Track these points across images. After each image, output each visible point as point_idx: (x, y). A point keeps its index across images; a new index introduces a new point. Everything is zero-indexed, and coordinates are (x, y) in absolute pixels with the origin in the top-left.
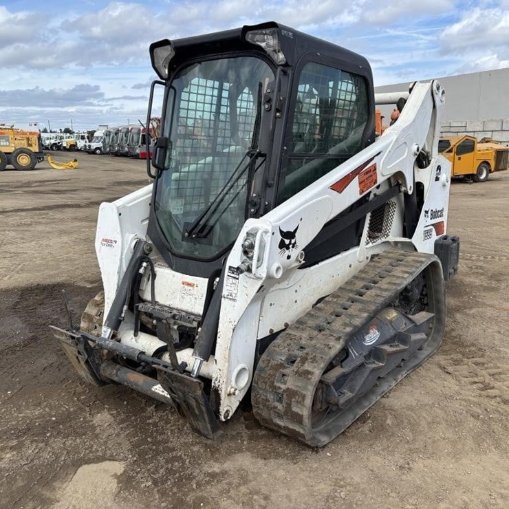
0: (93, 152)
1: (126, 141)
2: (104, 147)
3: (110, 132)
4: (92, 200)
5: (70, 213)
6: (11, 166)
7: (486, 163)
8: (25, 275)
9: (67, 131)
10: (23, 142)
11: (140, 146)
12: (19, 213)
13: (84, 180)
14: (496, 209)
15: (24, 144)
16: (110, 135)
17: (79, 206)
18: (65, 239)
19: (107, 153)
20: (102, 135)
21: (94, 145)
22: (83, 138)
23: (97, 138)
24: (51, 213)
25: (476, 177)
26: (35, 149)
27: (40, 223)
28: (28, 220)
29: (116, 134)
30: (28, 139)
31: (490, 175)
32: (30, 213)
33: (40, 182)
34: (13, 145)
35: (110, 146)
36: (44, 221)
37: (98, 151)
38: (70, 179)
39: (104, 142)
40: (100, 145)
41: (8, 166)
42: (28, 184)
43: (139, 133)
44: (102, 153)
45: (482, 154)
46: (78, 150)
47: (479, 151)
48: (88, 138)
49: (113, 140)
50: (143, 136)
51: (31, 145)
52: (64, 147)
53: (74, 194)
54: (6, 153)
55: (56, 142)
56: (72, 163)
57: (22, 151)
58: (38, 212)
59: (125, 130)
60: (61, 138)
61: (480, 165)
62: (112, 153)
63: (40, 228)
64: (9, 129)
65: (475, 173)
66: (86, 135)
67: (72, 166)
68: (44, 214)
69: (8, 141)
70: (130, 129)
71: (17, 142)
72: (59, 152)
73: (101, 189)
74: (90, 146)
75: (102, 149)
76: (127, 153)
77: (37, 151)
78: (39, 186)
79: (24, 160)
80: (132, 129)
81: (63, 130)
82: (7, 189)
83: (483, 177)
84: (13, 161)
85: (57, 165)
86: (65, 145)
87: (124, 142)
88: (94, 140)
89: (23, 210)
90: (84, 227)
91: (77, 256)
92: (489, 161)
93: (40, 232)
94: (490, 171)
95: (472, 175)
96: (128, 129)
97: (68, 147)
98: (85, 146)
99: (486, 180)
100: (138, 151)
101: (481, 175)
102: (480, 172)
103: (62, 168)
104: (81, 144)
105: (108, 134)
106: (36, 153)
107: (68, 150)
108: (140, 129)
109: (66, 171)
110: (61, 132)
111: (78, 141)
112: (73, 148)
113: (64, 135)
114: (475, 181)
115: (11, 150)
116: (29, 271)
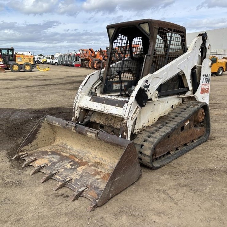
0: (54, 64)
1: (69, 59)
2: (59, 62)
3: (61, 56)
4: (60, 83)
5: (53, 87)
6: (22, 70)
7: (222, 68)
8: (46, 105)
9: (41, 55)
10: (27, 60)
11: (74, 62)
12: (34, 87)
13: (54, 76)
14: (222, 85)
15: (27, 61)
16: (61, 57)
17: (55, 85)
18: (55, 95)
19: (60, 65)
20: (58, 57)
21: (55, 61)
22: (49, 58)
23: (56, 58)
24: (46, 87)
25: (217, 74)
26: (32, 63)
27: (43, 90)
28: (38, 89)
29: (64, 56)
30: (29, 59)
31: (223, 73)
32: (37, 87)
33: (36, 76)
34: (23, 61)
35: (62, 62)
36: (44, 89)
37: (56, 64)
38: (48, 75)
39: (58, 60)
40: (57, 61)
41: (21, 70)
42: (31, 77)
43: (74, 56)
44: (58, 65)
45: (220, 64)
46: (48, 64)
47: (219, 62)
48: (52, 58)
49: (63, 59)
50: (76, 57)
51: (30, 61)
52: (41, 62)
53: (52, 81)
54: (20, 65)
55: (38, 60)
56: (47, 69)
57: (27, 64)
58: (41, 87)
59: (68, 55)
60: (40, 58)
61: (219, 68)
62: (62, 65)
63: (44, 92)
64: (21, 54)
65: (217, 72)
66: (51, 57)
67: (47, 70)
68: (43, 87)
69: (21, 59)
70: (70, 54)
71: (25, 60)
72: (39, 64)
73: (62, 79)
74: (53, 62)
75: (58, 63)
76: (69, 64)
77: (33, 63)
78: (37, 78)
79: (28, 68)
80: (71, 54)
81: (39, 55)
82: (23, 79)
83: (220, 73)
84: (23, 68)
85: (41, 69)
86: (41, 61)
87: (68, 60)
88: (54, 59)
89: (34, 86)
90: (60, 92)
91: (62, 100)
92: (223, 67)
93: (45, 93)
94: (223, 71)
95: (216, 73)
96: (69, 54)
97: (43, 62)
98: (51, 62)
99: (222, 75)
100: (74, 64)
101: (219, 73)
102: (219, 71)
103: (43, 71)
104: (48, 61)
105: (60, 56)
106: (32, 64)
107: (43, 64)
108: (74, 54)
109: (45, 72)
110: (38, 56)
111: (47, 60)
112: (45, 63)
113: (41, 57)
114: (217, 75)
115: (22, 63)
116: (47, 104)
